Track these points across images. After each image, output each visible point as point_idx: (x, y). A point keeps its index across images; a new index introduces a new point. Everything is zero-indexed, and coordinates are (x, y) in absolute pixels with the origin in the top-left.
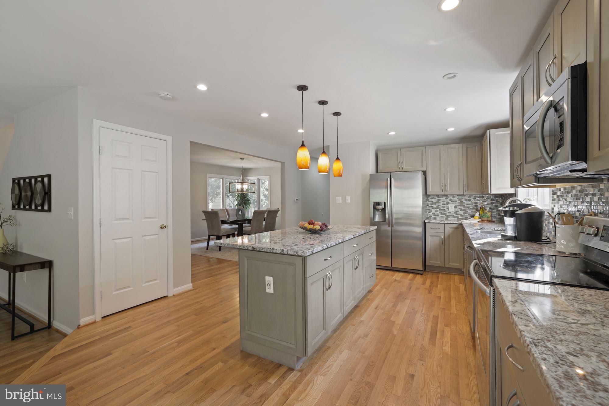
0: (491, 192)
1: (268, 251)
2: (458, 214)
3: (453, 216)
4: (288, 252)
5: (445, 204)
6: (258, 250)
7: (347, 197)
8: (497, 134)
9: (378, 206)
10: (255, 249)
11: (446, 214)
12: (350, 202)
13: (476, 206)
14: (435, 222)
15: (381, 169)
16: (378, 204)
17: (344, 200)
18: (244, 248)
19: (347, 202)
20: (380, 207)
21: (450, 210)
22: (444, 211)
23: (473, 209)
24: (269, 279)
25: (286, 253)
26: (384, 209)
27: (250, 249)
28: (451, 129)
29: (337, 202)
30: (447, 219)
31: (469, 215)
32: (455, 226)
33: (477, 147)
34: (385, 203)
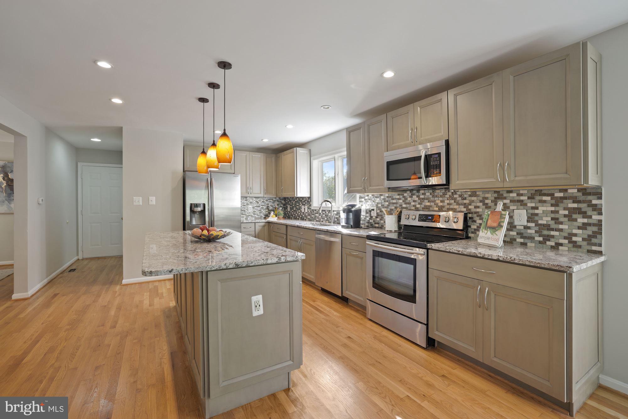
0: (297, 195)
1: (260, 264)
2: (255, 214)
3: (252, 216)
4: (286, 259)
5: (245, 205)
6: (244, 266)
7: (149, 197)
8: (301, 152)
9: (197, 208)
10: (240, 266)
11: (246, 214)
12: (155, 204)
13: (268, 207)
14: (248, 222)
15: (188, 166)
16: (197, 205)
17: (146, 200)
18: (221, 268)
19: (151, 203)
20: (199, 209)
21: (250, 211)
22: (244, 212)
23: (266, 209)
24: (258, 299)
25: (284, 261)
26: (203, 211)
27: (232, 267)
28: (266, 140)
29: (135, 204)
30: (246, 219)
31: (263, 214)
32: (263, 224)
33: (273, 158)
34: (204, 205)
